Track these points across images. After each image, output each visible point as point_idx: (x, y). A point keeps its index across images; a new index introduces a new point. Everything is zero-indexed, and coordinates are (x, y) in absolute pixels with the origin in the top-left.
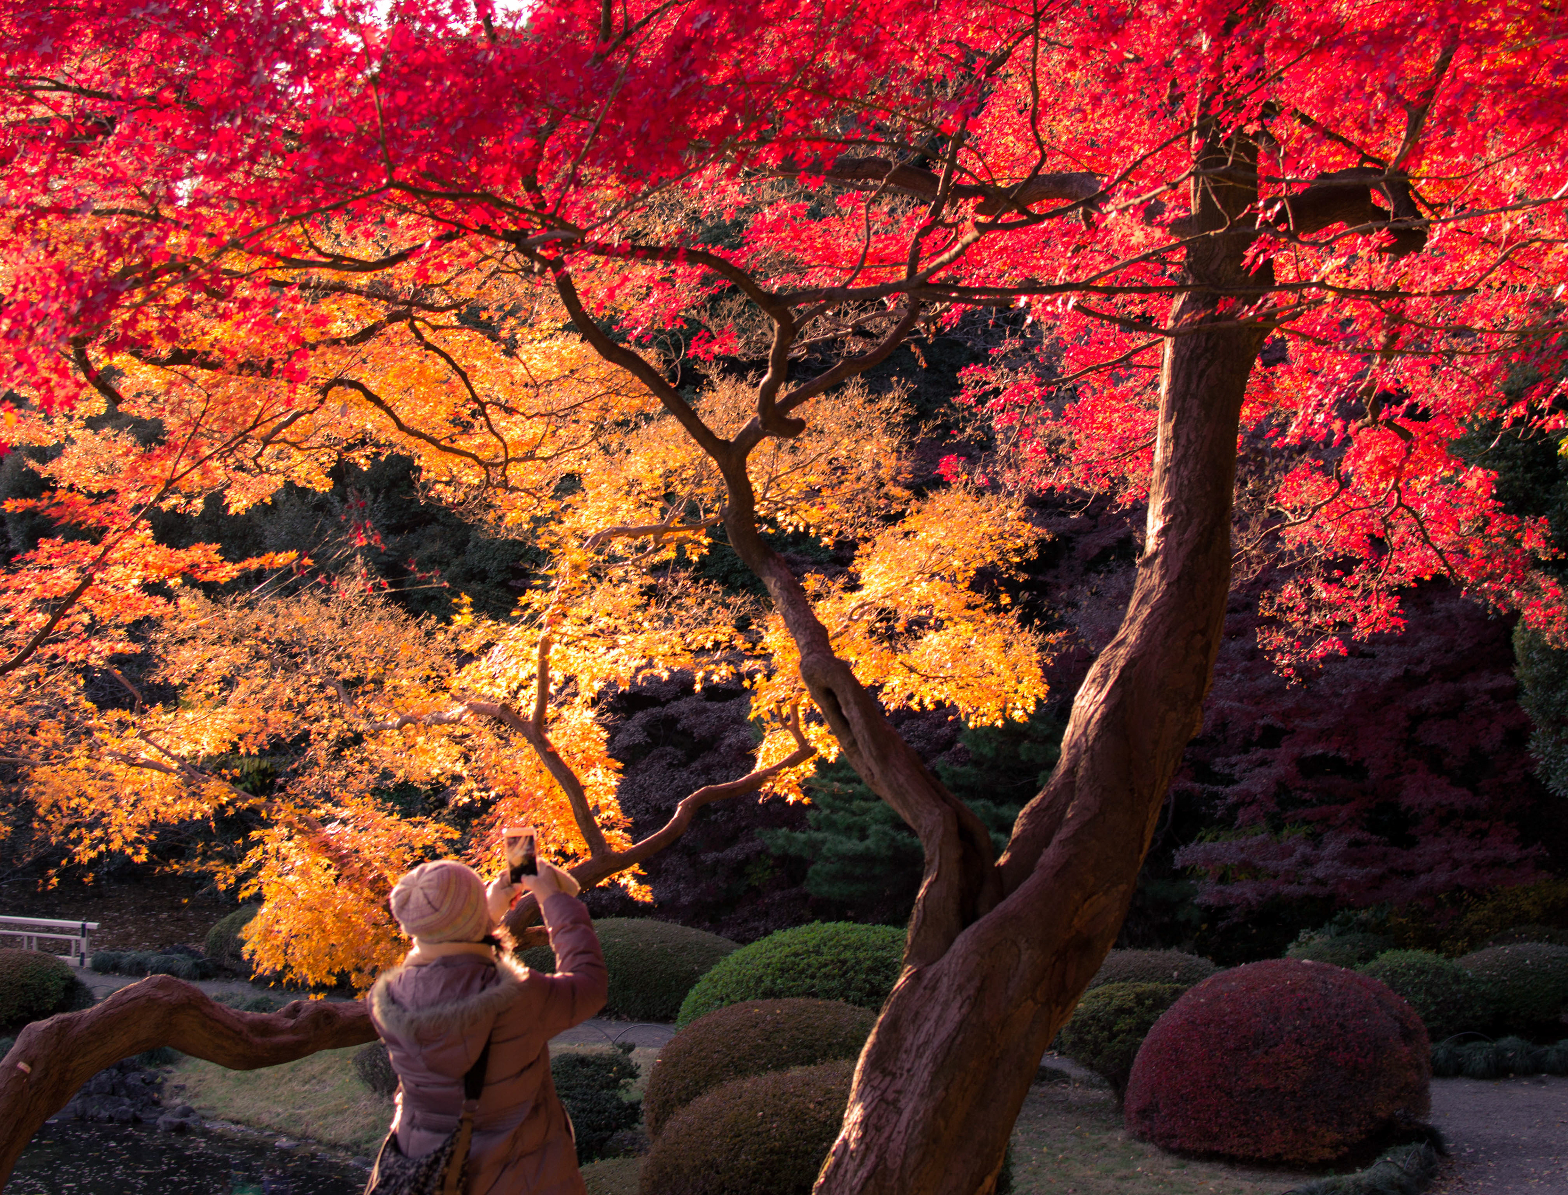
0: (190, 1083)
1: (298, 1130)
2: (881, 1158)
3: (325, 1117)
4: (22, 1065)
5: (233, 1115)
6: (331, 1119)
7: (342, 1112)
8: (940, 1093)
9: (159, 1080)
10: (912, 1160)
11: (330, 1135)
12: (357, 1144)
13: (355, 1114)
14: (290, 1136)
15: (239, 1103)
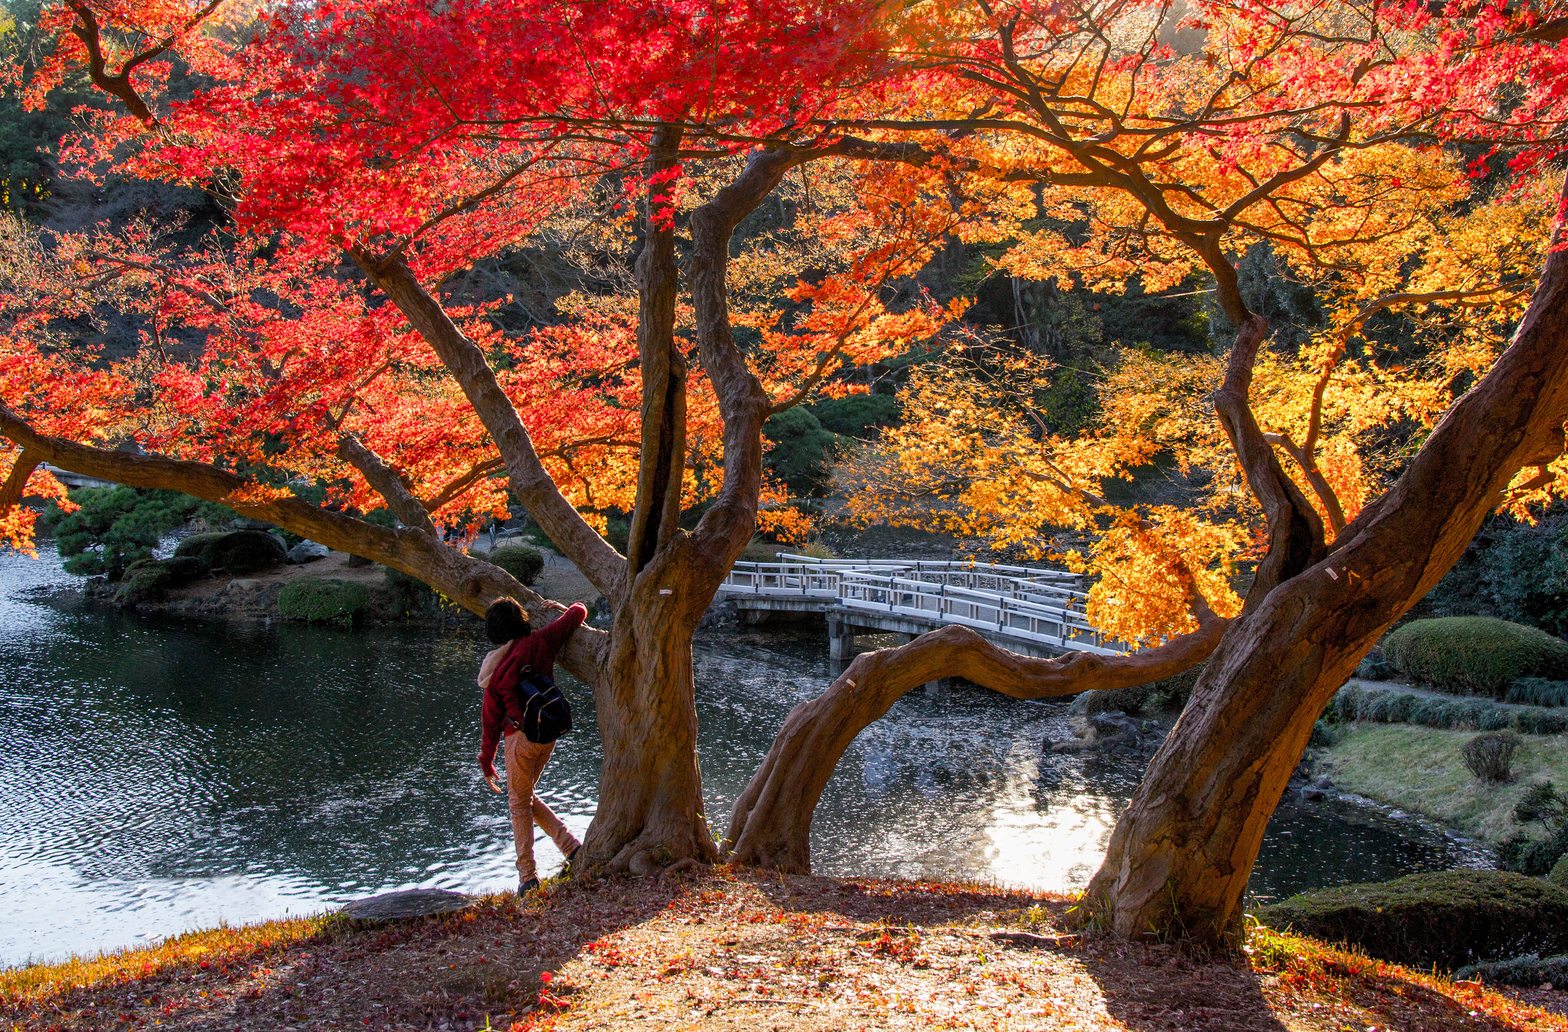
0: (1336, 762)
1: (1411, 805)
2: (1183, 743)
3: (1435, 796)
4: (849, 681)
5: (1364, 790)
6: (1440, 798)
7: (1450, 793)
8: (1226, 701)
9: (1310, 757)
10: (1199, 746)
11: (1436, 811)
12: (1456, 820)
13: (1460, 795)
14: (1404, 809)
15: (1372, 780)
